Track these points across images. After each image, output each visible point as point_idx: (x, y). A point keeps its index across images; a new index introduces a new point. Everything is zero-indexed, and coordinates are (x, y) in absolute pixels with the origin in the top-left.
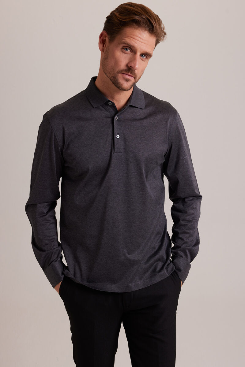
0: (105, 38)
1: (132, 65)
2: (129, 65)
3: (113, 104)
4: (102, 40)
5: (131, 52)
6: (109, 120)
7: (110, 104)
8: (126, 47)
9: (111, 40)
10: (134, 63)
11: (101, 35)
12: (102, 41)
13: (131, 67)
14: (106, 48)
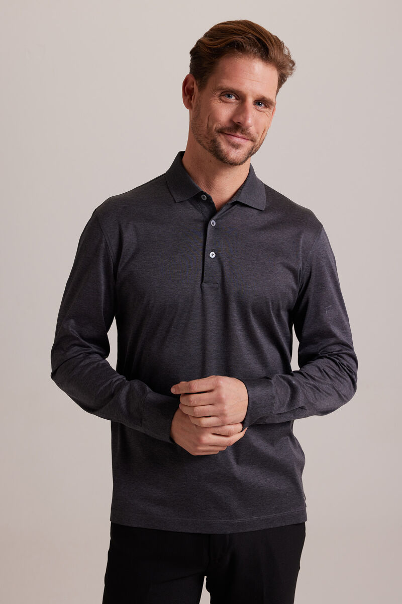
0: (192, 86)
1: (241, 119)
2: (236, 121)
3: (209, 198)
4: (188, 90)
5: (237, 99)
6: (200, 226)
7: (204, 197)
8: (228, 93)
9: (202, 87)
10: (243, 117)
11: (185, 83)
12: (188, 92)
13: (239, 123)
14: (195, 101)
